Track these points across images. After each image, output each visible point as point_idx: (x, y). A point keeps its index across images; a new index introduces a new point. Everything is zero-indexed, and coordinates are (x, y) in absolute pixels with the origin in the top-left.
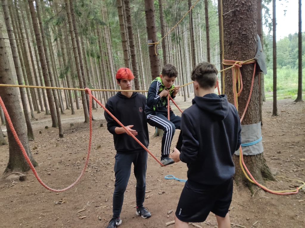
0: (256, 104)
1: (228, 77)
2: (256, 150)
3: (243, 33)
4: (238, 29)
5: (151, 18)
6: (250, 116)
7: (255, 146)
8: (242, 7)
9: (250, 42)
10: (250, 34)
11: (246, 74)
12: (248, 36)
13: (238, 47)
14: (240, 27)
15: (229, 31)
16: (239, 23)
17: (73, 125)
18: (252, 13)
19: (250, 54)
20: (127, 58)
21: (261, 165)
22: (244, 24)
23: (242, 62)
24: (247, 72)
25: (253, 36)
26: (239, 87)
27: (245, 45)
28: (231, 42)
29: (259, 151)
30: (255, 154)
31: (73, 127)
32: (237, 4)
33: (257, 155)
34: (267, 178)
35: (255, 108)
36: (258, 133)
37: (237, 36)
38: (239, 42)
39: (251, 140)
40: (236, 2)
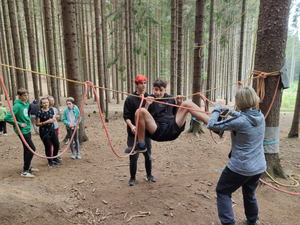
0: (277, 110)
1: (255, 85)
2: (271, 150)
3: (272, 49)
4: (268, 45)
5: (200, 23)
6: (270, 120)
7: (270, 146)
8: (273, 27)
10: (278, 50)
11: (270, 83)
12: (276, 51)
13: (266, 60)
14: (269, 43)
15: (260, 46)
16: (269, 40)
17: (117, 113)
18: (282, 33)
19: (276, 67)
20: (174, 57)
21: (275, 164)
22: (273, 42)
23: (267, 74)
24: (271, 82)
25: (281, 52)
26: (261, 95)
27: (272, 59)
28: (261, 56)
29: (273, 151)
30: (270, 153)
31: (117, 115)
32: (269, 24)
33: (271, 154)
34: (278, 175)
35: (275, 114)
36: (275, 135)
37: (266, 51)
38: (267, 57)
40: (269, 23)
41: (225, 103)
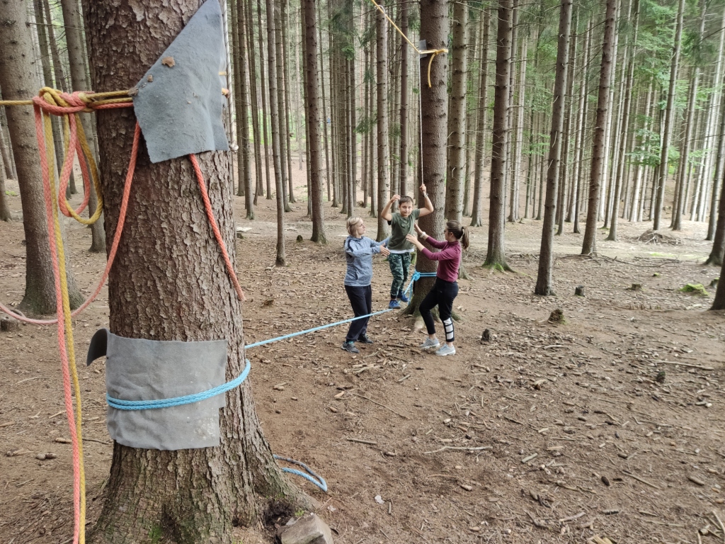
41: (705, 237)
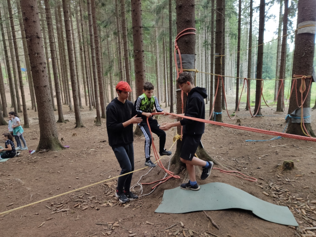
3: (307, 63)
8: (308, 51)
9: (310, 68)
12: (310, 65)
14: (306, 60)
18: (312, 54)
19: (310, 73)
21: (310, 129)
23: (306, 76)
27: (308, 69)
33: (308, 123)
38: (305, 67)
39: (306, 115)
40: (305, 49)
